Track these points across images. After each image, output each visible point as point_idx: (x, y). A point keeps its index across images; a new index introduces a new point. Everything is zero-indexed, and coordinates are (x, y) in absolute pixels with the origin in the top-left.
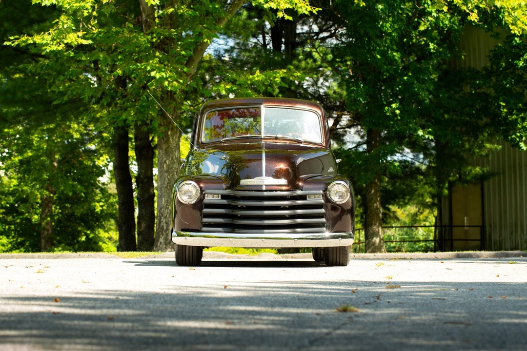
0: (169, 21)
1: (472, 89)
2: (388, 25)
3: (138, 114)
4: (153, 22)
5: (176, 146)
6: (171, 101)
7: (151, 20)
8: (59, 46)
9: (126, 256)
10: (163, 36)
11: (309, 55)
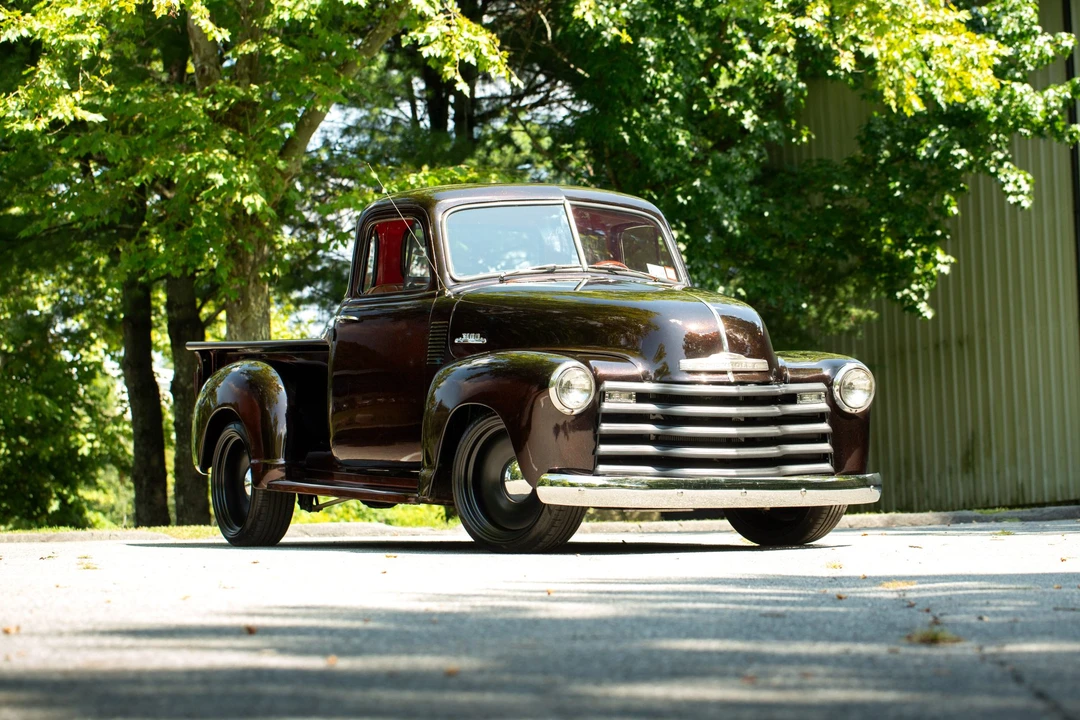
0: (247, 69)
1: (827, 200)
2: (665, 76)
3: (188, 253)
4: (215, 70)
5: (263, 317)
6: (253, 228)
7: (212, 68)
8: (37, 121)
9: (186, 534)
10: (236, 98)
11: (505, 139)
